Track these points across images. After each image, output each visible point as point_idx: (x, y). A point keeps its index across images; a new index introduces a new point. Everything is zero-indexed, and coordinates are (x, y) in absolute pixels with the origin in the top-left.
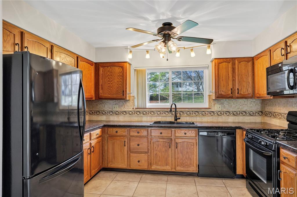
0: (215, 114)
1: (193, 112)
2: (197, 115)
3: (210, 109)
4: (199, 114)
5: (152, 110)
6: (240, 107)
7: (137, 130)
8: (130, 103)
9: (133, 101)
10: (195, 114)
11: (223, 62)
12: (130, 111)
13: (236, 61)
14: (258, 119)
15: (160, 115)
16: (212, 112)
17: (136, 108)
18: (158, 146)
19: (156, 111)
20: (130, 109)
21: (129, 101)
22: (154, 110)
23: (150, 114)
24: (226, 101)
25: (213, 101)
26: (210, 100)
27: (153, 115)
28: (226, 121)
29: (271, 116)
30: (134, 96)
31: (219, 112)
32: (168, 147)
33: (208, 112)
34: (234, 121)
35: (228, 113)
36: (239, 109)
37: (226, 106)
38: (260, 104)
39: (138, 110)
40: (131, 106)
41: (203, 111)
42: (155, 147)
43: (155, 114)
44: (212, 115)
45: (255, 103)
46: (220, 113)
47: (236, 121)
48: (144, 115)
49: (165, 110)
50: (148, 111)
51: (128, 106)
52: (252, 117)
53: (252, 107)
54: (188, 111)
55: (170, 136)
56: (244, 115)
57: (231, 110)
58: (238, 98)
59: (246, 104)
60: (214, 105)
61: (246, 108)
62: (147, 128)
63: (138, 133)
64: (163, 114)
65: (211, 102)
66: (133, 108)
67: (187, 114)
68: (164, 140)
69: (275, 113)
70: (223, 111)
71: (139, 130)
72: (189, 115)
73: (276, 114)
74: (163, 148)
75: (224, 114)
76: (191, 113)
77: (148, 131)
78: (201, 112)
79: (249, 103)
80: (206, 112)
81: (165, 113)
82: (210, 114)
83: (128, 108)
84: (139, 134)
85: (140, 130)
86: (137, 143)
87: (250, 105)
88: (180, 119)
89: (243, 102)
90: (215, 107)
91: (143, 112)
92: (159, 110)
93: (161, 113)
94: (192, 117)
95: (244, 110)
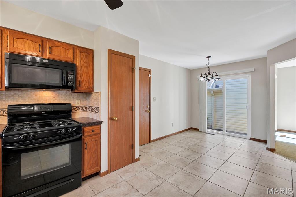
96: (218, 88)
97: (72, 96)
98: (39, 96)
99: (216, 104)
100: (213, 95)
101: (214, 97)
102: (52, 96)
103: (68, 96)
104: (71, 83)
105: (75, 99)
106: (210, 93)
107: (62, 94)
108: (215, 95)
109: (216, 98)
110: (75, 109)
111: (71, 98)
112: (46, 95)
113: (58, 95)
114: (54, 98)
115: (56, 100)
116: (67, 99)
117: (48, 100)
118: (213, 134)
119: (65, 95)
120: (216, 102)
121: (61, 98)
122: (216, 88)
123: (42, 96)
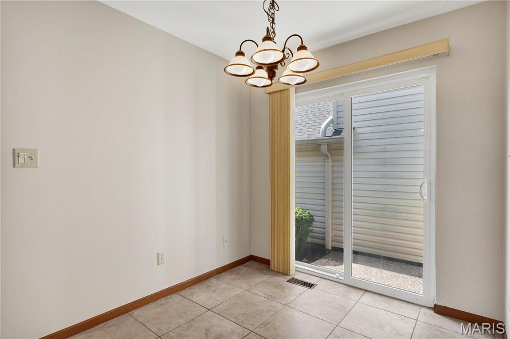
96: (340, 134)
99: (335, 181)
100: (327, 156)
101: (330, 161)
106: (319, 150)
108: (332, 155)
109: (335, 164)
118: (310, 285)
120: (335, 175)
122: (333, 135)
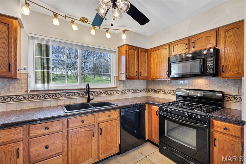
0: (120, 93)
1: (104, 92)
2: (106, 95)
3: (117, 89)
4: (109, 93)
5: (58, 92)
6: (136, 86)
7: (44, 126)
8: (21, 83)
9: (25, 81)
10: (105, 93)
11: (132, 49)
12: (21, 95)
13: (139, 50)
14: (144, 94)
15: (69, 97)
16: (119, 91)
17: (31, 91)
18: (78, 139)
19: (63, 93)
20: (20, 92)
21: (18, 81)
22: (61, 92)
23: (56, 97)
24: (127, 81)
25: (119, 81)
26: (117, 80)
27: (59, 98)
28: (127, 98)
29: (154, 92)
30: (27, 74)
31: (123, 90)
32: (91, 136)
33: (116, 91)
34: (132, 97)
35: (128, 91)
36: (135, 88)
37: (127, 85)
38: (145, 84)
39: (35, 93)
40: (22, 88)
41: (112, 91)
42: (74, 141)
43: (62, 97)
44: (118, 94)
45: (143, 83)
46: (124, 92)
47: (134, 97)
48: (46, 99)
49: (76, 91)
50: (52, 94)
51: (15, 88)
52: (142, 93)
53: (141, 86)
54: (99, 91)
55: (94, 122)
56: (138, 92)
57: (130, 88)
58: (139, 79)
59: (139, 84)
60: (120, 84)
61: (139, 87)
62: (61, 119)
63: (47, 128)
64: (72, 95)
65: (118, 82)
66: (27, 91)
67: (98, 94)
68: (86, 129)
69: (158, 90)
70: (126, 90)
71: (47, 124)
72: (100, 95)
73: (160, 90)
74: (84, 139)
75: (126, 92)
76: (102, 93)
77: (62, 123)
78: (110, 92)
79: (140, 83)
80: (113, 91)
81: (75, 95)
82: (117, 93)
83: (15, 91)
84: (48, 131)
85: (50, 123)
86: (44, 145)
87: (141, 84)
88: (93, 99)
89: (137, 82)
90: (120, 87)
91: (44, 95)
92: (68, 91)
93: (69, 95)
94: (102, 97)
95: (138, 88)
97: (226, 83)
98: (195, 82)
102: (205, 83)
103: (221, 83)
104: (210, 70)
105: (230, 87)
107: (215, 81)
110: (231, 98)
111: (226, 85)
112: (201, 82)
113: (210, 82)
114: (207, 84)
115: (209, 87)
116: (220, 86)
117: (202, 87)
119: (218, 82)
121: (214, 84)
123: (197, 83)
